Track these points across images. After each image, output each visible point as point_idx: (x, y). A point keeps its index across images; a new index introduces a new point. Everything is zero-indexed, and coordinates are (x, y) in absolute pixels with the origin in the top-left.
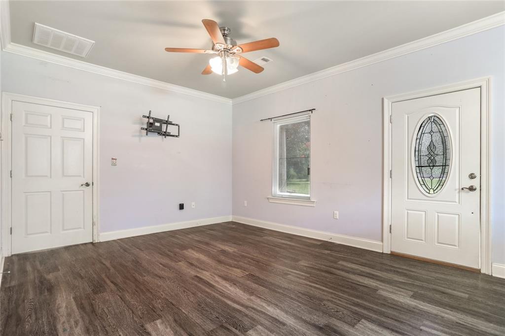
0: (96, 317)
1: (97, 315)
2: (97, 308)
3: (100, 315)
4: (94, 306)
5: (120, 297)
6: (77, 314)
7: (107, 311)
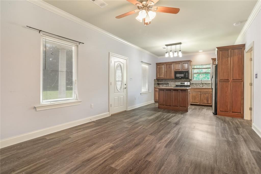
0: (235, 160)
1: (235, 161)
2: (233, 165)
3: (233, 160)
4: (235, 167)
5: (216, 163)
6: (247, 169)
7: (228, 160)
